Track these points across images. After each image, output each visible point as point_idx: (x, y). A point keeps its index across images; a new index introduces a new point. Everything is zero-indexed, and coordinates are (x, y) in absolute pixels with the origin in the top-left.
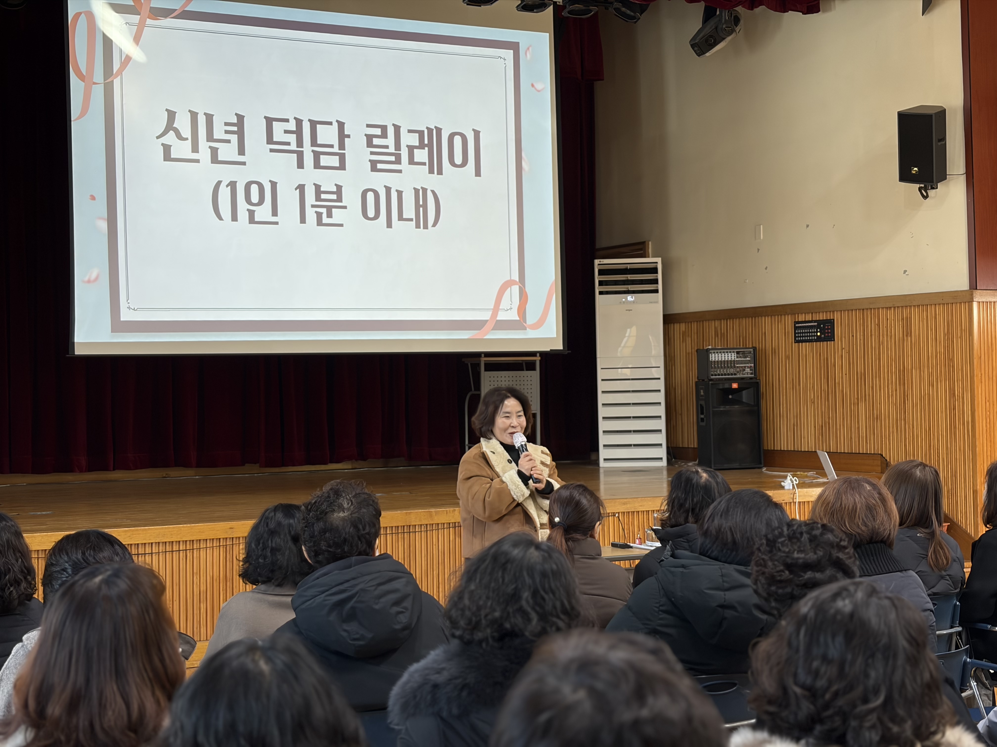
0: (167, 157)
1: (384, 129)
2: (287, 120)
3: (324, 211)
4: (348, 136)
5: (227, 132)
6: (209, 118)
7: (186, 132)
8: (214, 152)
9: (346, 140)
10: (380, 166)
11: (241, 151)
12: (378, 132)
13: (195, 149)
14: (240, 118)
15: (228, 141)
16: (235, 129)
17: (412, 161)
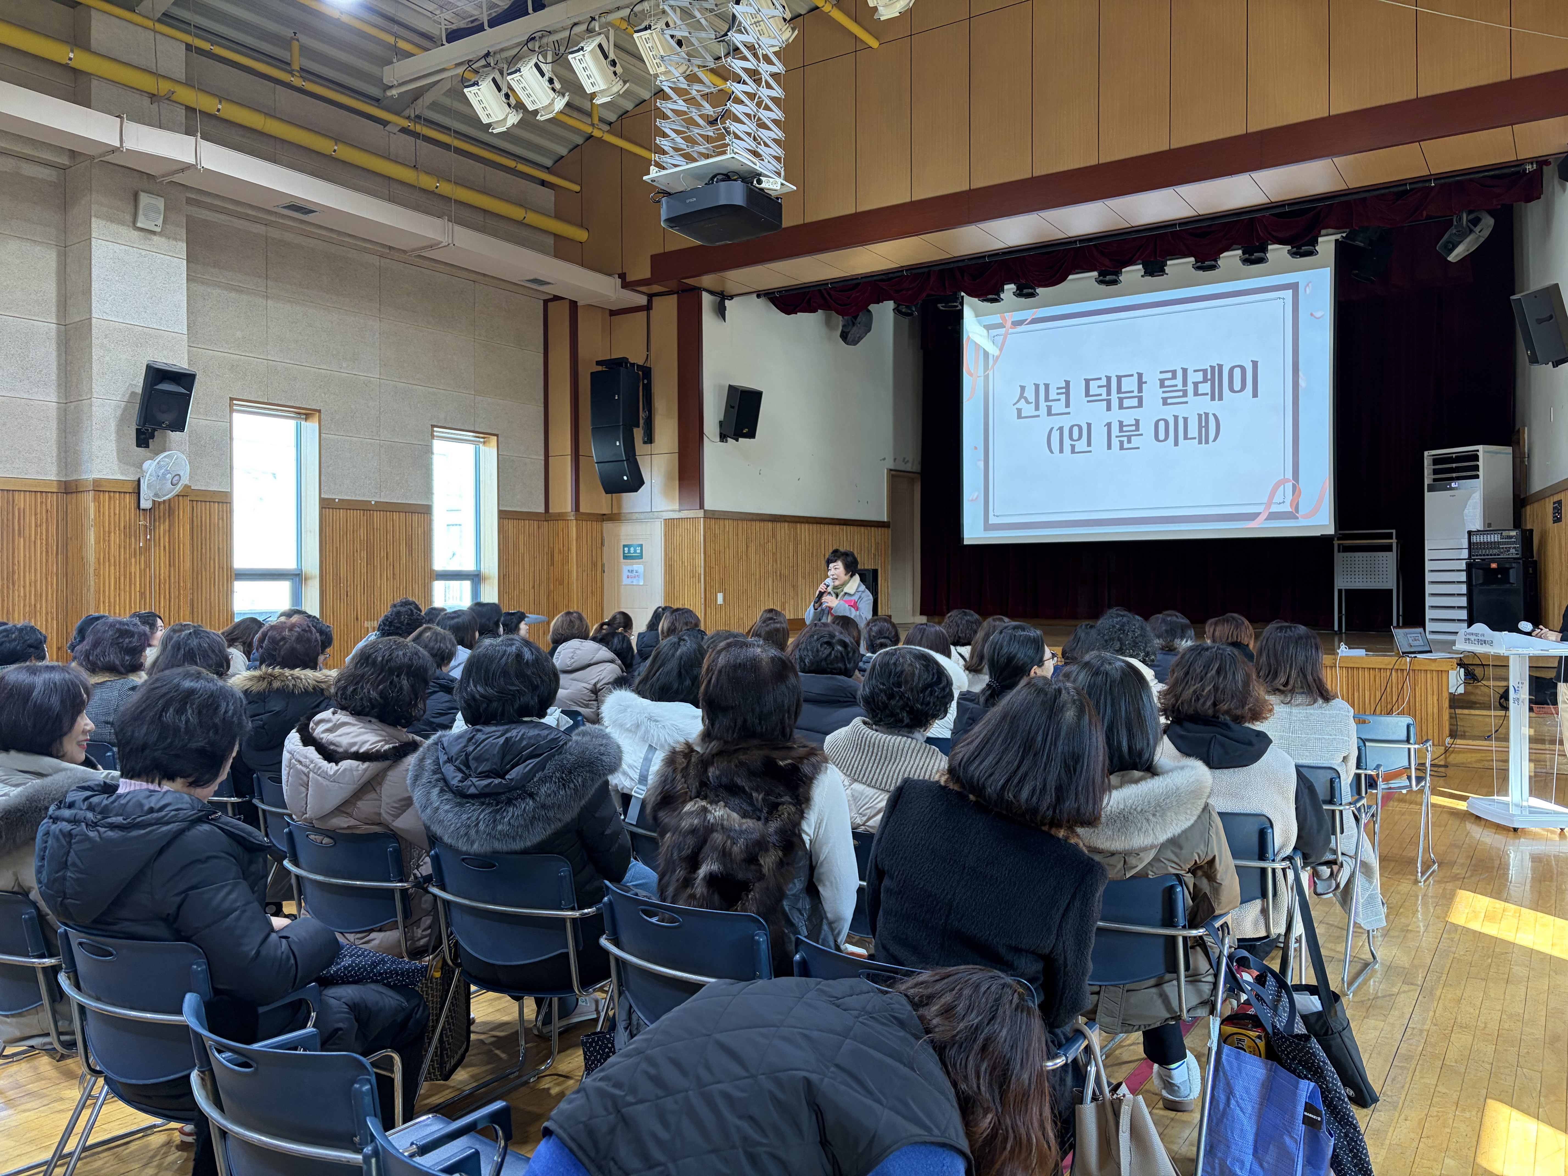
0: (1019, 416)
1: (1174, 373)
2: (1100, 379)
3: (1125, 439)
4: (1146, 382)
5: (1058, 394)
6: (1047, 386)
7: (1032, 399)
8: (1049, 408)
9: (1144, 385)
10: (1169, 401)
11: (1067, 405)
12: (1169, 375)
13: (1037, 408)
14: (1067, 383)
15: (1059, 400)
16: (1064, 390)
17: (1196, 394)
